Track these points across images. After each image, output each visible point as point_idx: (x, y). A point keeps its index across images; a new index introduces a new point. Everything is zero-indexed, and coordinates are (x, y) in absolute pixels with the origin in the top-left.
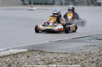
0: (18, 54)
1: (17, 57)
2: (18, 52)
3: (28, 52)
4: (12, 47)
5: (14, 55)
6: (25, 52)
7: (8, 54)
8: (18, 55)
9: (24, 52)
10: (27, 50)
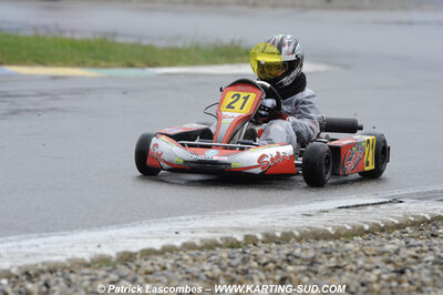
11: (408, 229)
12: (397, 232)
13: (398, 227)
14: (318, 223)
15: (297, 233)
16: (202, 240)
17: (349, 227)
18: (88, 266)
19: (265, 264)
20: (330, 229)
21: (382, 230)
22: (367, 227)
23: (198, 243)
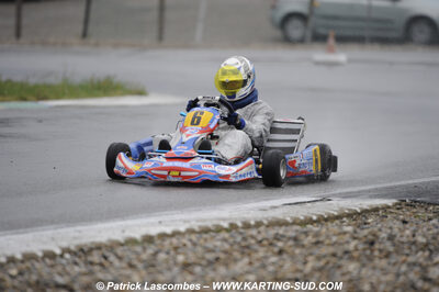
0: (365, 213)
1: (365, 224)
2: (365, 207)
3: (398, 206)
4: (339, 191)
5: (352, 215)
6: (389, 207)
7: (336, 213)
8: (367, 218)
9: (386, 208)
10: (395, 201)
11: (345, 219)
12: (337, 222)
13: (337, 217)
14: (279, 214)
15: (265, 222)
16: (200, 227)
17: (302, 218)
18: (122, 245)
19: (260, 242)
20: (288, 219)
21: (326, 220)
22: (315, 218)
23: (197, 229)
